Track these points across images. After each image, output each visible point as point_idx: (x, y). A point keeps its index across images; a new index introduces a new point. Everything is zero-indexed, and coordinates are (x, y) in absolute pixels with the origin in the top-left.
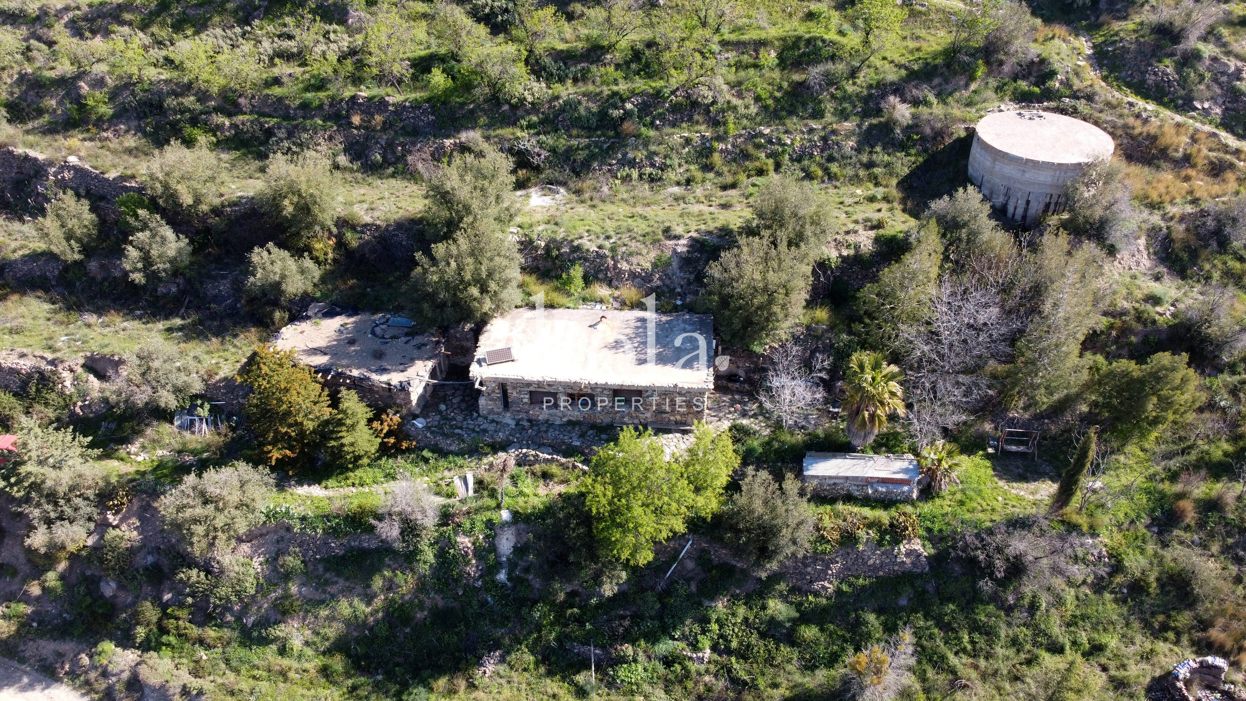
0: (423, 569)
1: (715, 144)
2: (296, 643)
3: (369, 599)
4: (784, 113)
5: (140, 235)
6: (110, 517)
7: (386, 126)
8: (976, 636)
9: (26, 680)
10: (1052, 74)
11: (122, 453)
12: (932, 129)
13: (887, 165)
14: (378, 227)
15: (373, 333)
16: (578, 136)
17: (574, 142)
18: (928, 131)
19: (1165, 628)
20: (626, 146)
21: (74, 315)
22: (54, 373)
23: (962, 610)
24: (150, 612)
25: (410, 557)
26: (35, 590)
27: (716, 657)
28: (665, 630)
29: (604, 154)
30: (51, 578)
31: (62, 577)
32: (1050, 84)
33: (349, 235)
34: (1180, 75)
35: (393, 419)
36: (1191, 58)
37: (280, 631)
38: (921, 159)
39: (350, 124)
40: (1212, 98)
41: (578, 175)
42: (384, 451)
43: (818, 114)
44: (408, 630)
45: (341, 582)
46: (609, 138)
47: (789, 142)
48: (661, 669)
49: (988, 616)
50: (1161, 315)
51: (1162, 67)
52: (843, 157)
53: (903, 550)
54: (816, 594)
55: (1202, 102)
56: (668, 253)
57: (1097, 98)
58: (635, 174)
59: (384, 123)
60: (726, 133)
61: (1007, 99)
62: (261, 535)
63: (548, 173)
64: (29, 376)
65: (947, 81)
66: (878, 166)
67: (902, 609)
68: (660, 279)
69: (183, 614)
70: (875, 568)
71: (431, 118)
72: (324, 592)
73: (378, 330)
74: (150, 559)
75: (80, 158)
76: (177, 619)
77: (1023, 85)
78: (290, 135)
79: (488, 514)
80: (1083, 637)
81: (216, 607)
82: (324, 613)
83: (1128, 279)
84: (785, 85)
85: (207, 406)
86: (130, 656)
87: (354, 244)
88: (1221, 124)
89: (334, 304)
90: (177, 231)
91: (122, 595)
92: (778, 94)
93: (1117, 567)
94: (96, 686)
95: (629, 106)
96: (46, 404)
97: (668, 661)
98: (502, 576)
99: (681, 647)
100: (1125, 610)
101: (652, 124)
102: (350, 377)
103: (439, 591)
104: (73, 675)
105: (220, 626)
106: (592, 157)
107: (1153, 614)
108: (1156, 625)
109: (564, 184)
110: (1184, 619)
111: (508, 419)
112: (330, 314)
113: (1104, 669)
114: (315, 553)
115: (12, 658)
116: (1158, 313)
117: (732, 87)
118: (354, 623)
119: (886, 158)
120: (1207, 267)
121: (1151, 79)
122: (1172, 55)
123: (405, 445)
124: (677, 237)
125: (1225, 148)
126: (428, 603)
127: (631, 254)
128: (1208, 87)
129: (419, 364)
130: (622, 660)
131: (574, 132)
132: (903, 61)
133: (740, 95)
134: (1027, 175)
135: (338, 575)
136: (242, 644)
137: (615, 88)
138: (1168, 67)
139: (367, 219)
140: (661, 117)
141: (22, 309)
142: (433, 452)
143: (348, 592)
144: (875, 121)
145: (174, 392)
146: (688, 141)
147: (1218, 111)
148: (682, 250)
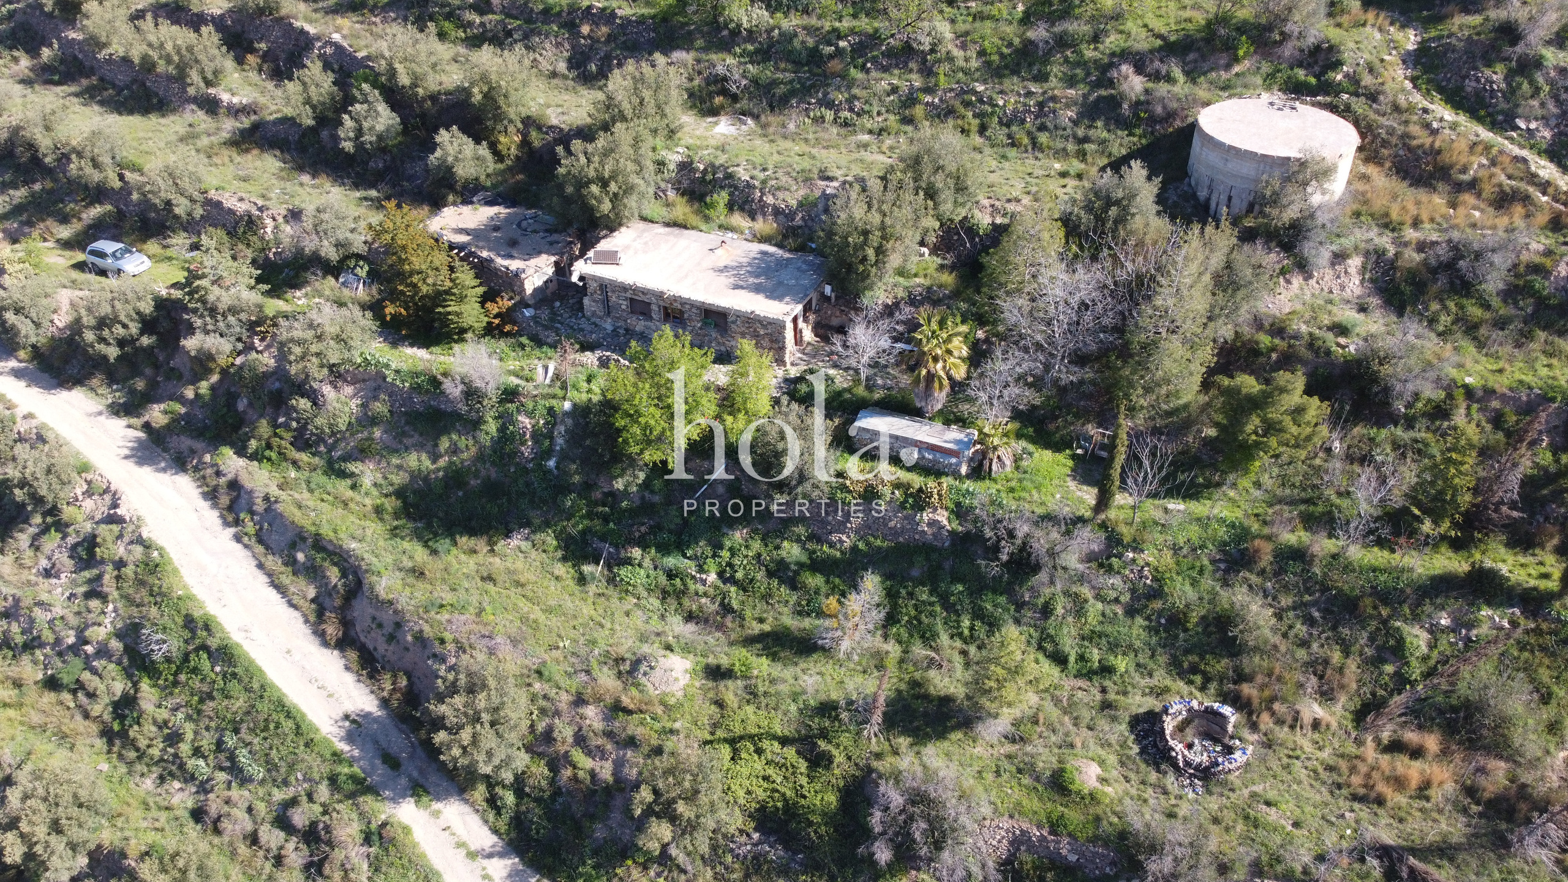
0: (485, 440)
1: (921, 96)
2: (367, 481)
3: (435, 457)
4: (1007, 72)
5: (358, 106)
6: (257, 342)
7: (610, 38)
8: (978, 624)
9: (163, 465)
10: (1338, 64)
11: (289, 296)
12: (1164, 107)
13: (1103, 142)
14: (561, 130)
15: (519, 225)
16: (785, 70)
17: (779, 75)
18: (1159, 110)
19: (1194, 669)
20: (828, 85)
21: (295, 174)
22: (260, 218)
23: (971, 594)
24: (264, 428)
25: (474, 425)
26: (190, 393)
27: (720, 583)
28: (679, 546)
29: (802, 92)
30: (204, 387)
31: (213, 388)
32: (1331, 75)
33: (534, 134)
34: (1509, 84)
35: (505, 303)
36: (1529, 66)
37: (353, 467)
38: (1144, 141)
39: (579, 34)
40: (1543, 118)
41: (772, 109)
42: (490, 331)
43: (1042, 78)
44: (460, 494)
45: (416, 436)
46: (815, 75)
47: (1001, 103)
48: (663, 579)
49: (995, 606)
50: (1343, 347)
51: (1488, 72)
52: (1056, 127)
53: (926, 518)
54: (832, 545)
55: (1528, 120)
56: (817, 193)
57: (1381, 98)
58: (829, 115)
59: (609, 35)
60: (936, 85)
61: (1276, 87)
62: (364, 381)
63: (743, 104)
64: (241, 217)
65: (1204, 58)
66: (1092, 142)
67: (912, 579)
68: (803, 218)
69: (288, 436)
70: (895, 533)
71: (652, 35)
72: (401, 442)
73: (524, 224)
74: (277, 385)
75: (344, 37)
76: (281, 438)
77: (1301, 74)
78: (526, 37)
79: (554, 402)
80: (1095, 655)
81: (312, 434)
82: (395, 461)
83: (1321, 302)
84: (1017, 41)
85: (366, 268)
86: (241, 462)
87: (537, 144)
88: (1546, 152)
89: (499, 195)
90: (393, 108)
91: (250, 412)
92: (1005, 51)
93: (1156, 593)
94: (208, 480)
95: (842, 44)
96: (248, 245)
97: (671, 575)
98: (552, 463)
99: (690, 567)
100: (1154, 640)
101: (864, 66)
102: (479, 257)
103: (493, 463)
104: (196, 469)
105: (314, 454)
106: (793, 93)
107: (1187, 652)
108: (1186, 665)
109: (756, 117)
110: (1222, 665)
111: (608, 325)
112: (490, 203)
113: (1104, 691)
114: (401, 406)
115: (158, 446)
116: (1338, 345)
117: (958, 37)
118: (415, 475)
119: (1105, 134)
120: (1435, 306)
121: (1470, 85)
122: (1508, 59)
123: (508, 328)
124: (830, 179)
125: (1532, 178)
126: (483, 473)
127: (779, 189)
128: (1543, 105)
129: (544, 256)
130: (628, 561)
131: (783, 65)
132: (1163, 30)
133: (963, 47)
134: (1230, 165)
135: (415, 430)
136: (325, 473)
137: (837, 24)
138: (1497, 75)
139: (554, 121)
140: (874, 60)
141: (258, 163)
142: (531, 339)
143: (420, 447)
144: (1103, 92)
145: (336, 246)
146: (894, 90)
147: (1547, 134)
148: (831, 191)
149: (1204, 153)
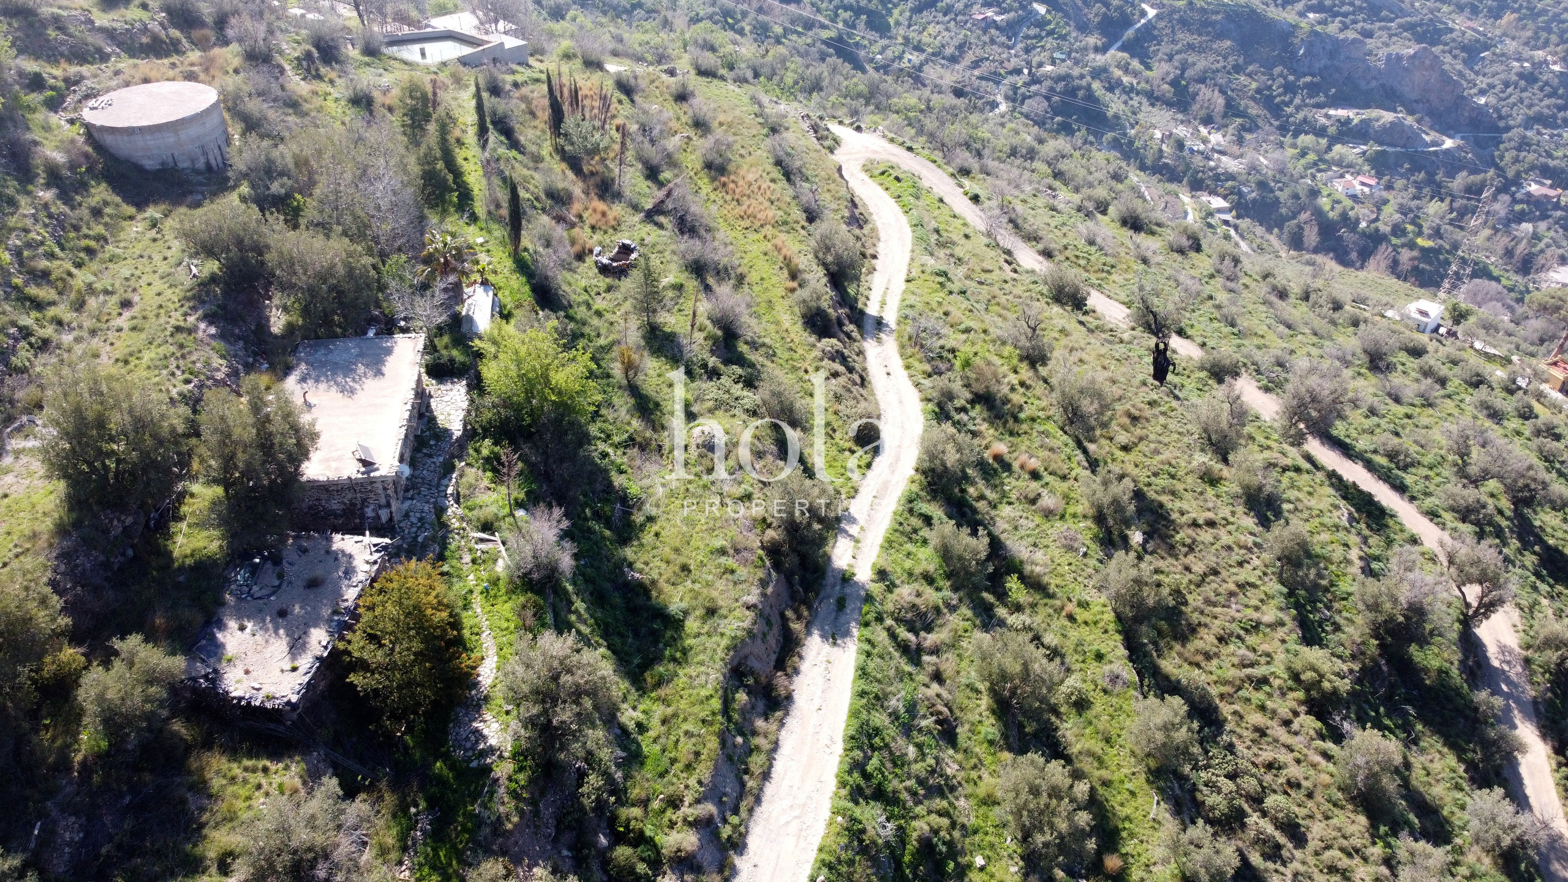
134: (207, 125)
136: (642, 764)
148: (213, 330)
149: (183, 135)
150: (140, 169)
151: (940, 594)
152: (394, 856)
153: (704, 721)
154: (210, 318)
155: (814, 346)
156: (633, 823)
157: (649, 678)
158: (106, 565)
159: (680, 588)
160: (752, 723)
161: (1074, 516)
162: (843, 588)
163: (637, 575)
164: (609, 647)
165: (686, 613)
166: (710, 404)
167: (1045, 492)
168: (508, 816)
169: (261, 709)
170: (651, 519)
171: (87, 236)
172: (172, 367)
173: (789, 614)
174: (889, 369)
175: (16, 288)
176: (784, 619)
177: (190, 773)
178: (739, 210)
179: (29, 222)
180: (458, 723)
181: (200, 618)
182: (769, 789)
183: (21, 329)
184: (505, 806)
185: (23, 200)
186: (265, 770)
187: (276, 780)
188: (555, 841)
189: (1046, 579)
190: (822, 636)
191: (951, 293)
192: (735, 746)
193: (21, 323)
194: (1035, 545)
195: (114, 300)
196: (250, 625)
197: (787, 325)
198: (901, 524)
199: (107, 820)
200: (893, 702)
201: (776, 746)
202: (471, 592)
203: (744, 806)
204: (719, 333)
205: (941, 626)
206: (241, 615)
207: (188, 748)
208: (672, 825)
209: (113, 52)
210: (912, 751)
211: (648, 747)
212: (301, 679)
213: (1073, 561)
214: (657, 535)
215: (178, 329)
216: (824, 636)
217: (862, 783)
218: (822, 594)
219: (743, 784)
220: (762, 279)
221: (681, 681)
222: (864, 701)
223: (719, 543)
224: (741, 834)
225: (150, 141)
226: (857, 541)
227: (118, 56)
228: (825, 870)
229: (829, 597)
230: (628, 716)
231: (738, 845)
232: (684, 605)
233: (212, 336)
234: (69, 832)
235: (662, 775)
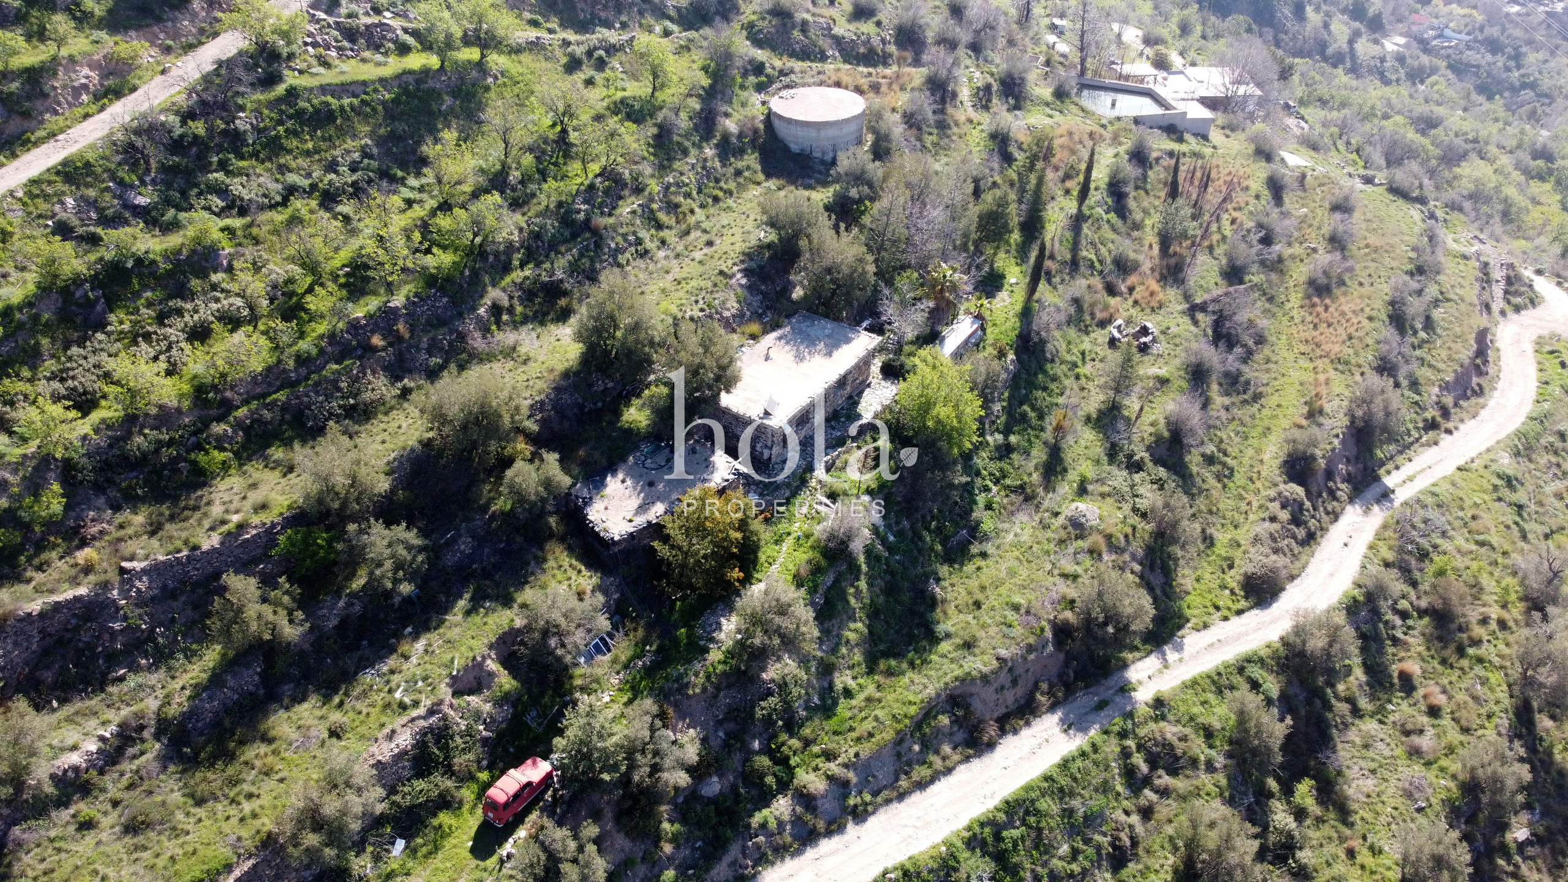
1: (651, 207)
2: (852, 684)
3: (855, 618)
4: (666, 163)
7: (411, 330)
10: (763, 64)
16: (567, 250)
17: (568, 257)
18: (749, 132)
20: (605, 239)
22: (444, 719)
26: (666, 848)
29: (597, 254)
30: (668, 827)
32: (766, 72)
34: (808, 39)
36: (804, 26)
38: (757, 154)
39: (374, 349)
40: (830, 47)
43: (686, 152)
47: (688, 181)
51: (796, 37)
52: (723, 176)
53: (1009, 362)
56: (739, 289)
58: (629, 257)
59: (408, 328)
60: (651, 194)
66: (743, 171)
68: (748, 310)
69: (784, 737)
71: (445, 300)
73: (651, 466)
74: (720, 732)
76: (784, 743)
82: (844, 651)
84: (649, 140)
88: (844, 61)
95: (582, 207)
98: (892, 538)
101: (603, 213)
104: (760, 860)
118: (862, 639)
121: (797, 47)
124: (733, 275)
125: (865, 74)
126: (878, 590)
127: (724, 303)
128: (824, 41)
130: (978, 524)
131: (561, 249)
136: (829, 717)
138: (799, 36)
140: (604, 204)
143: (842, 625)
144: (715, 141)
146: (634, 214)
148: (744, 281)
149: (823, 133)
150: (786, 149)
151: (1207, 751)
152: (618, 667)
153: (894, 716)
154: (747, 272)
155: (1276, 485)
156: (784, 748)
157: (882, 665)
158: (582, 407)
159: (961, 616)
160: (940, 744)
161: (1442, 769)
162: (1116, 693)
163: (938, 590)
164: (869, 627)
165: (948, 636)
166: (1106, 489)
167: (1430, 732)
168: (695, 685)
169: (597, 534)
170: (984, 555)
171: (721, 189)
172: (700, 298)
173: (1044, 686)
174: (1351, 542)
175: (652, 211)
176: (1036, 686)
177: (542, 549)
178: (1309, 335)
179: (686, 168)
180: (714, 613)
181: (604, 462)
182: (916, 797)
183: (637, 238)
184: (697, 680)
185: (693, 152)
186: (580, 571)
187: (581, 580)
188: (719, 723)
189: (1354, 806)
190: (1061, 720)
191: (1500, 499)
192: (910, 749)
193: (640, 235)
194: (1373, 772)
195: (706, 237)
196: (629, 482)
197: (1266, 457)
198: (1219, 674)
199: (486, 550)
200: (1076, 803)
201: (949, 771)
202: (789, 534)
203: (885, 794)
204: (1166, 434)
205: (1187, 777)
206: (629, 473)
207: (551, 536)
208: (816, 769)
209: (833, 56)
210: (1065, 849)
211: (843, 708)
212: (630, 528)
213: (1402, 808)
214: (979, 569)
215: (721, 273)
216: (1062, 721)
217: (990, 840)
218: (1092, 689)
219: (897, 780)
220: (1279, 406)
221: (905, 680)
222: (1046, 785)
223: (1018, 599)
224: (866, 811)
225: (800, 132)
226: (1166, 667)
227: (835, 58)
228: (900, 873)
229: (1096, 694)
230: (843, 679)
231: (860, 815)
232: (952, 630)
233: (741, 286)
234: (465, 545)
235: (836, 733)
